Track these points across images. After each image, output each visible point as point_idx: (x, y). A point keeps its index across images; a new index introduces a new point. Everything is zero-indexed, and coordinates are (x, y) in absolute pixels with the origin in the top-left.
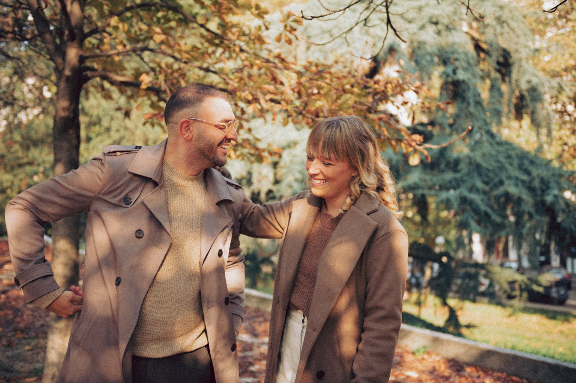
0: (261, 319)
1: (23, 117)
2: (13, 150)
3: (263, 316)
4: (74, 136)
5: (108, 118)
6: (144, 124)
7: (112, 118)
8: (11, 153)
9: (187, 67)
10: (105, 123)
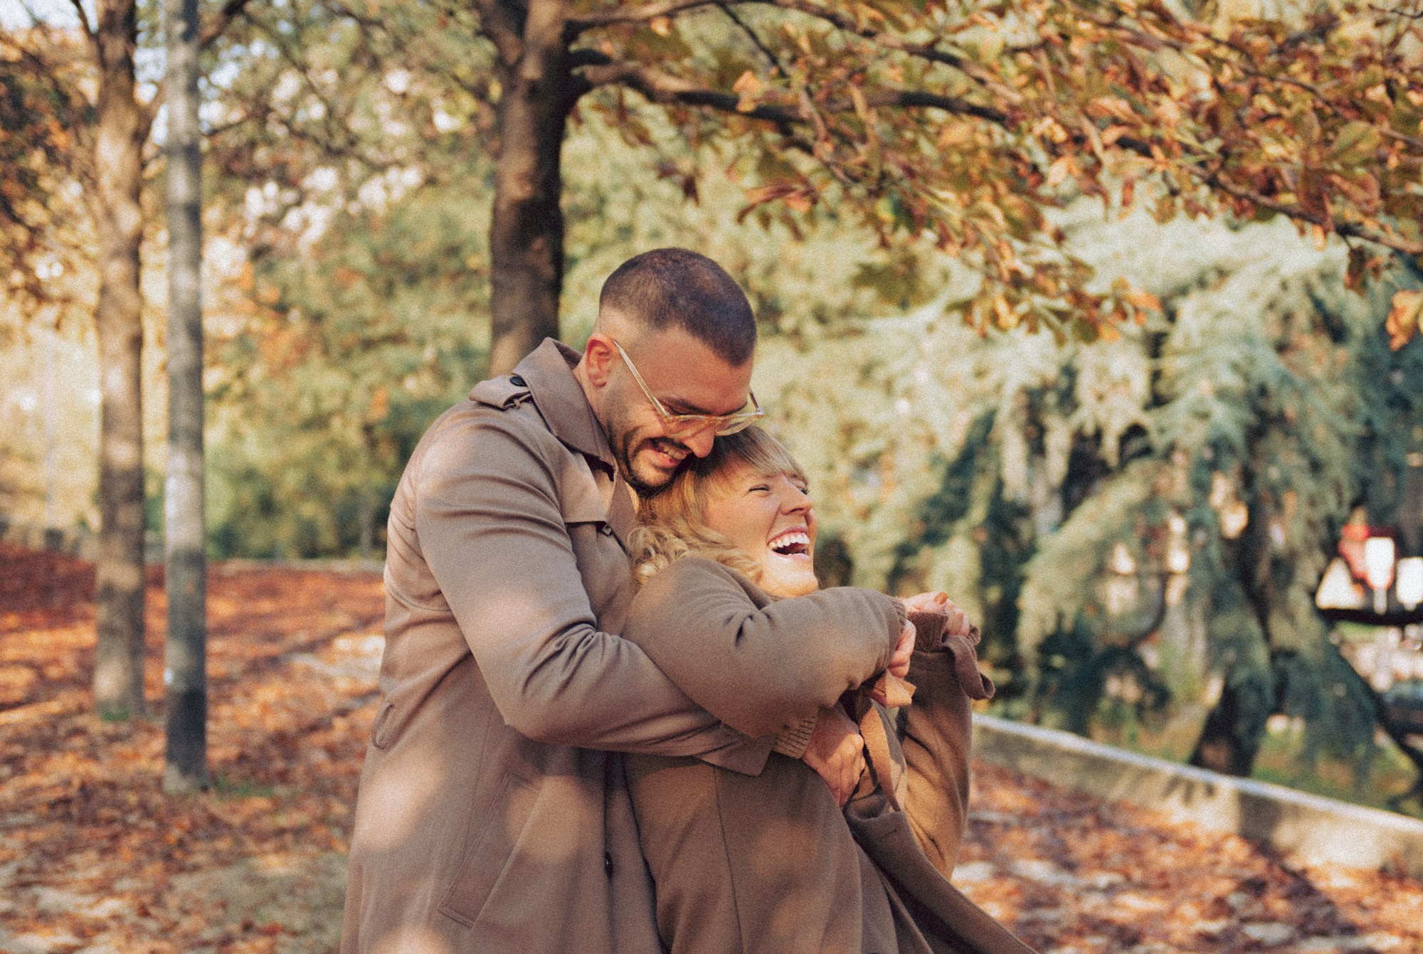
0: (1088, 821)
1: (374, 194)
2: (348, 297)
3: (1094, 811)
4: (546, 256)
5: (627, 195)
6: (741, 217)
7: (639, 196)
8: (342, 306)
9: (869, 46)
10: (618, 213)
